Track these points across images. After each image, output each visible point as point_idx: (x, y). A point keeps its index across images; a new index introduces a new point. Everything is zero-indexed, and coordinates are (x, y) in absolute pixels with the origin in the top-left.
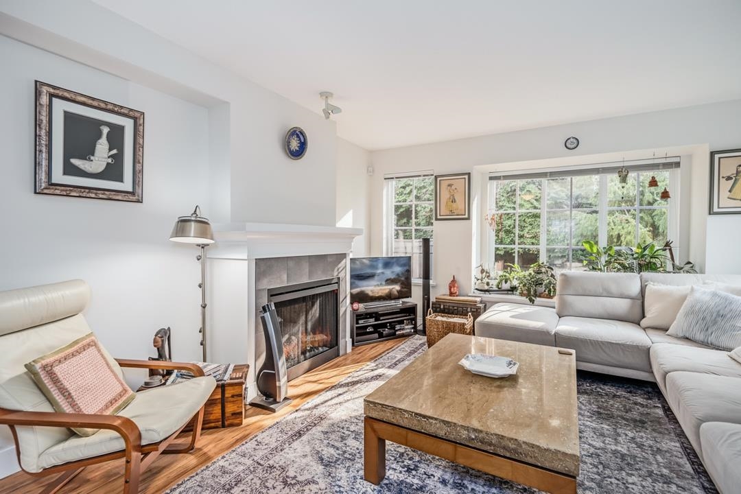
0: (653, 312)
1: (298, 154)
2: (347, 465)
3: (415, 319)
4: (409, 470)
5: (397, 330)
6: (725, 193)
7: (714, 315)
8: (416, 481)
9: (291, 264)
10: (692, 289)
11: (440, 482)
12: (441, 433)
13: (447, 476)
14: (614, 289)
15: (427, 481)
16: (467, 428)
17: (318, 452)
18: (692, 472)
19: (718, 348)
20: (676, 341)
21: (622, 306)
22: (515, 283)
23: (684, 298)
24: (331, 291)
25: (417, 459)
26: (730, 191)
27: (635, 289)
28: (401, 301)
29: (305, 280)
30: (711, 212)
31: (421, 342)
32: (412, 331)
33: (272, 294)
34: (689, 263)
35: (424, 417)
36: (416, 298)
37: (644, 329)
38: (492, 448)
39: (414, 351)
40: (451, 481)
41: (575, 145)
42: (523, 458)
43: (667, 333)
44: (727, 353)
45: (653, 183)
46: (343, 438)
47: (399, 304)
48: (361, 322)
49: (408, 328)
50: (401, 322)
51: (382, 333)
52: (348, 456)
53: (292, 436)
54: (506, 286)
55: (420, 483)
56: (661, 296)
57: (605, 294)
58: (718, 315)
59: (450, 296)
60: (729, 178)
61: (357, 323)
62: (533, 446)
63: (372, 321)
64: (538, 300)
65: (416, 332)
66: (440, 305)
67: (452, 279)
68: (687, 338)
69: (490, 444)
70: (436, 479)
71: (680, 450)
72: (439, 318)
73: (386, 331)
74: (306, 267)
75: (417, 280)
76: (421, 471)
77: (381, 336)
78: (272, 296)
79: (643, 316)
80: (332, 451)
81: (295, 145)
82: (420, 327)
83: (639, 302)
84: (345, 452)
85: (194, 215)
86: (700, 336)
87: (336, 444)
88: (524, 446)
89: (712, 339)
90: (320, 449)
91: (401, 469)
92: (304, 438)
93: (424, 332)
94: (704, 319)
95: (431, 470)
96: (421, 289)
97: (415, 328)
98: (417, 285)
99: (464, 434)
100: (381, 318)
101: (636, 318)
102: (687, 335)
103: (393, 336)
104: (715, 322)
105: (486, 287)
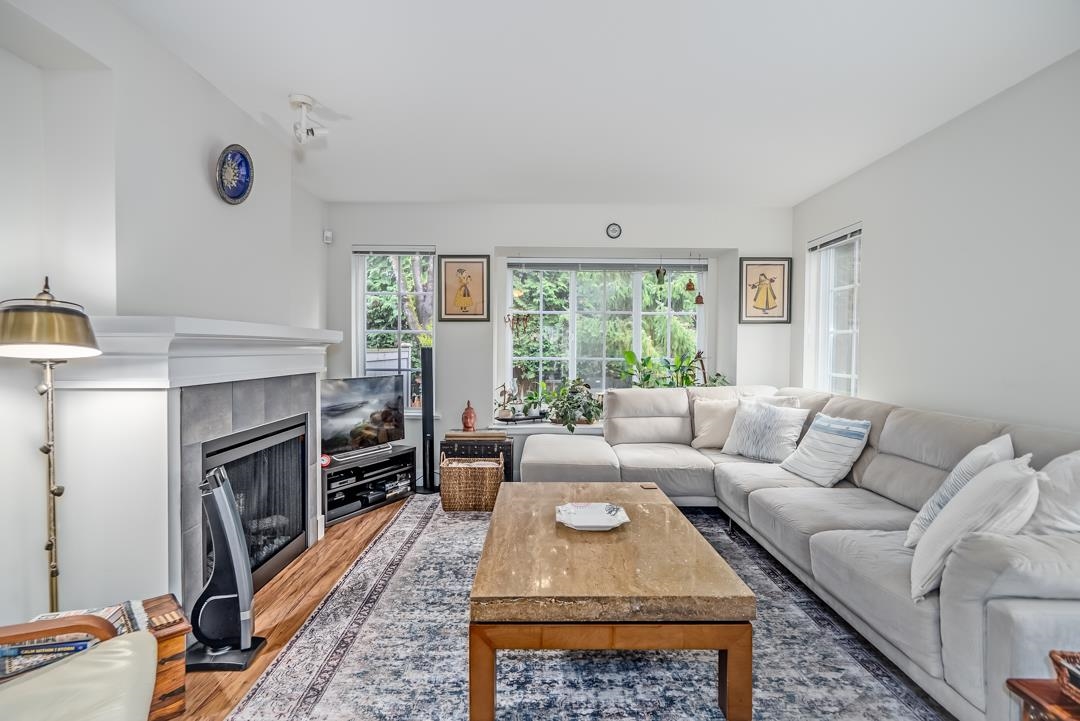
0: (705, 432)
1: (236, 193)
2: (431, 711)
3: (413, 471)
4: (521, 686)
5: (387, 492)
6: (751, 302)
7: (762, 428)
8: (538, 697)
9: (239, 393)
10: (740, 403)
11: (568, 686)
12: (594, 616)
13: (572, 676)
14: (664, 406)
15: (554, 692)
16: (630, 600)
17: (370, 709)
18: (780, 590)
19: (770, 462)
20: (730, 459)
21: (672, 426)
22: (545, 407)
23: (733, 413)
24: (295, 438)
25: (521, 666)
26: (755, 300)
27: (684, 407)
28: (390, 445)
29: (258, 422)
30: (740, 321)
31: (429, 503)
32: (409, 489)
33: (210, 451)
34: (718, 375)
35: (569, 599)
36: (412, 438)
37: (698, 449)
38: (662, 615)
39: (426, 518)
40: (581, 680)
41: (618, 232)
42: (695, 617)
43: (723, 451)
44: (778, 465)
45: (690, 287)
46: (397, 674)
47: (388, 449)
48: (334, 485)
49: (403, 485)
50: (393, 478)
51: (367, 498)
52: (422, 698)
53: (304, 700)
54: (535, 412)
55: (545, 697)
56: (711, 412)
57: (657, 414)
58: (766, 427)
59: (464, 430)
60: (754, 286)
61: (329, 488)
62: (708, 600)
63: (351, 482)
64: (578, 427)
65: (414, 489)
66: (453, 446)
67: (466, 406)
68: (741, 455)
69: (660, 611)
70: (561, 684)
71: (760, 572)
72: (455, 465)
73: (372, 496)
74: (260, 398)
75: (413, 411)
76: (537, 680)
77: (365, 503)
78: (208, 455)
79: (694, 437)
80: (391, 698)
81: (231, 177)
82: (420, 483)
83: (688, 420)
84: (413, 693)
85: (46, 297)
86: (752, 452)
87: (393, 685)
88: (698, 603)
89: (763, 452)
90: (370, 703)
91: (509, 688)
92: (330, 693)
93: (430, 488)
94: (755, 432)
95: (548, 676)
96: (420, 425)
97: (413, 484)
98: (413, 419)
99: (626, 608)
100: (366, 475)
101: (689, 440)
102: (741, 452)
103: (382, 502)
104: (763, 435)
105: (511, 415)
